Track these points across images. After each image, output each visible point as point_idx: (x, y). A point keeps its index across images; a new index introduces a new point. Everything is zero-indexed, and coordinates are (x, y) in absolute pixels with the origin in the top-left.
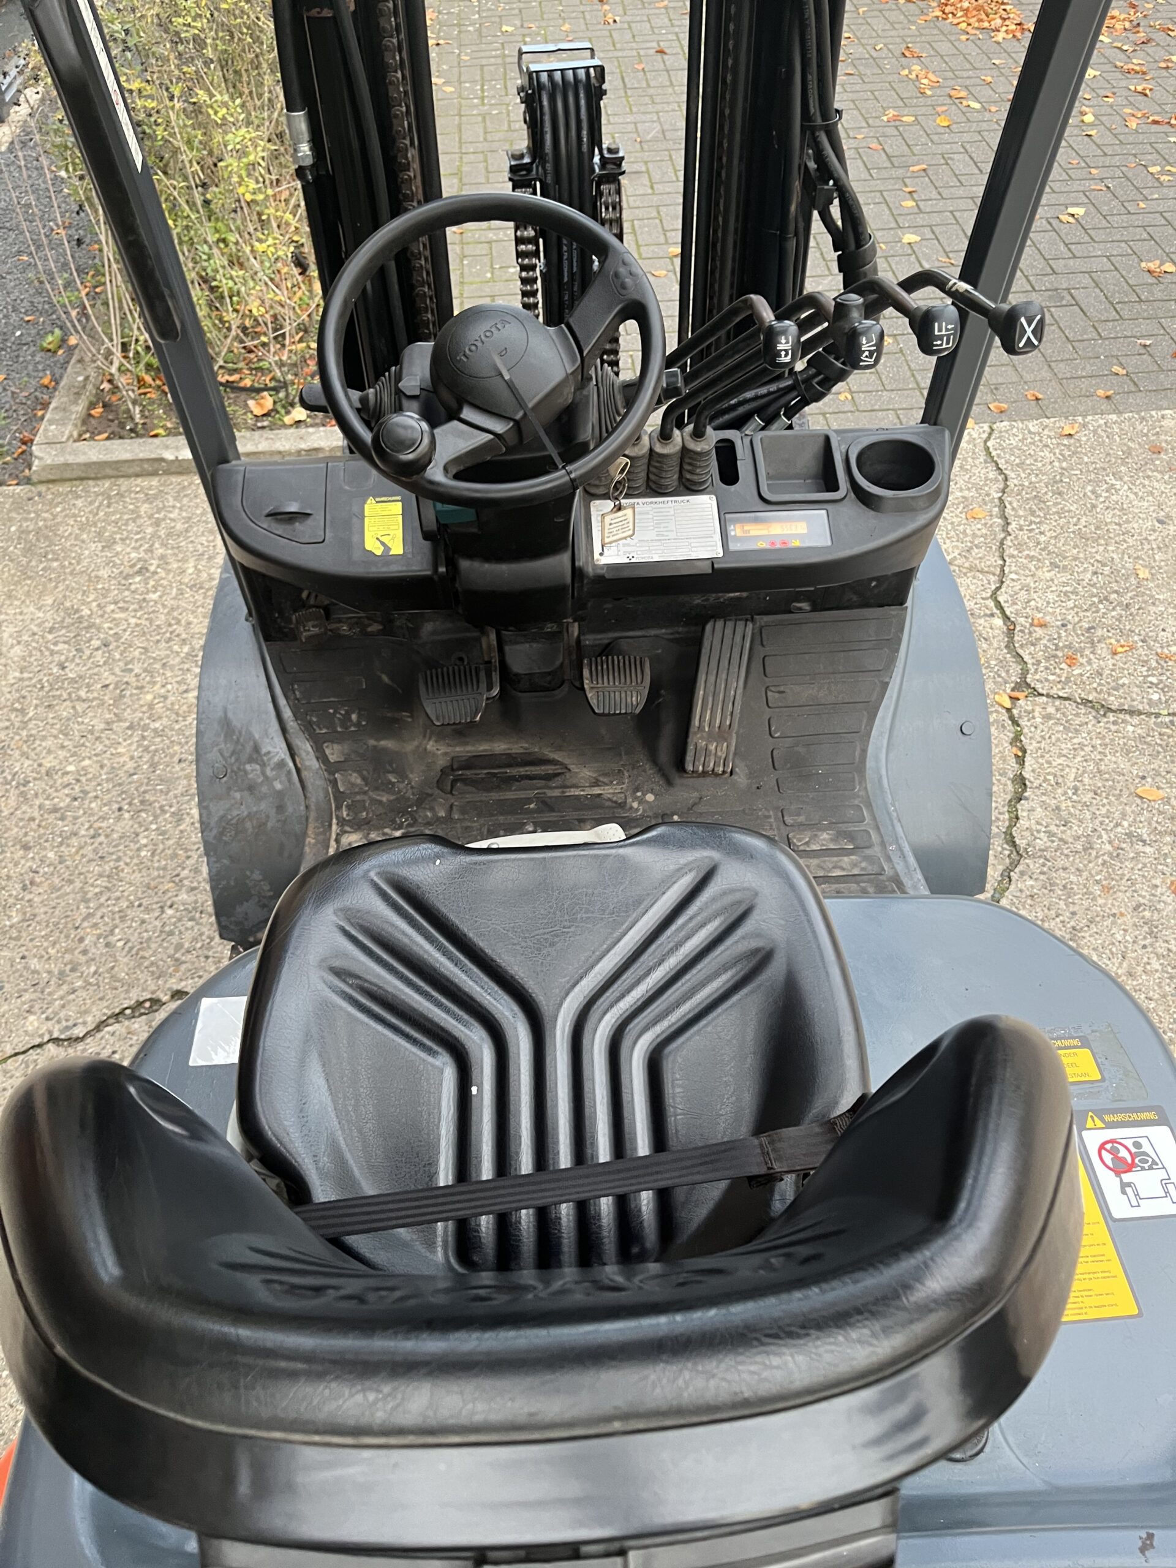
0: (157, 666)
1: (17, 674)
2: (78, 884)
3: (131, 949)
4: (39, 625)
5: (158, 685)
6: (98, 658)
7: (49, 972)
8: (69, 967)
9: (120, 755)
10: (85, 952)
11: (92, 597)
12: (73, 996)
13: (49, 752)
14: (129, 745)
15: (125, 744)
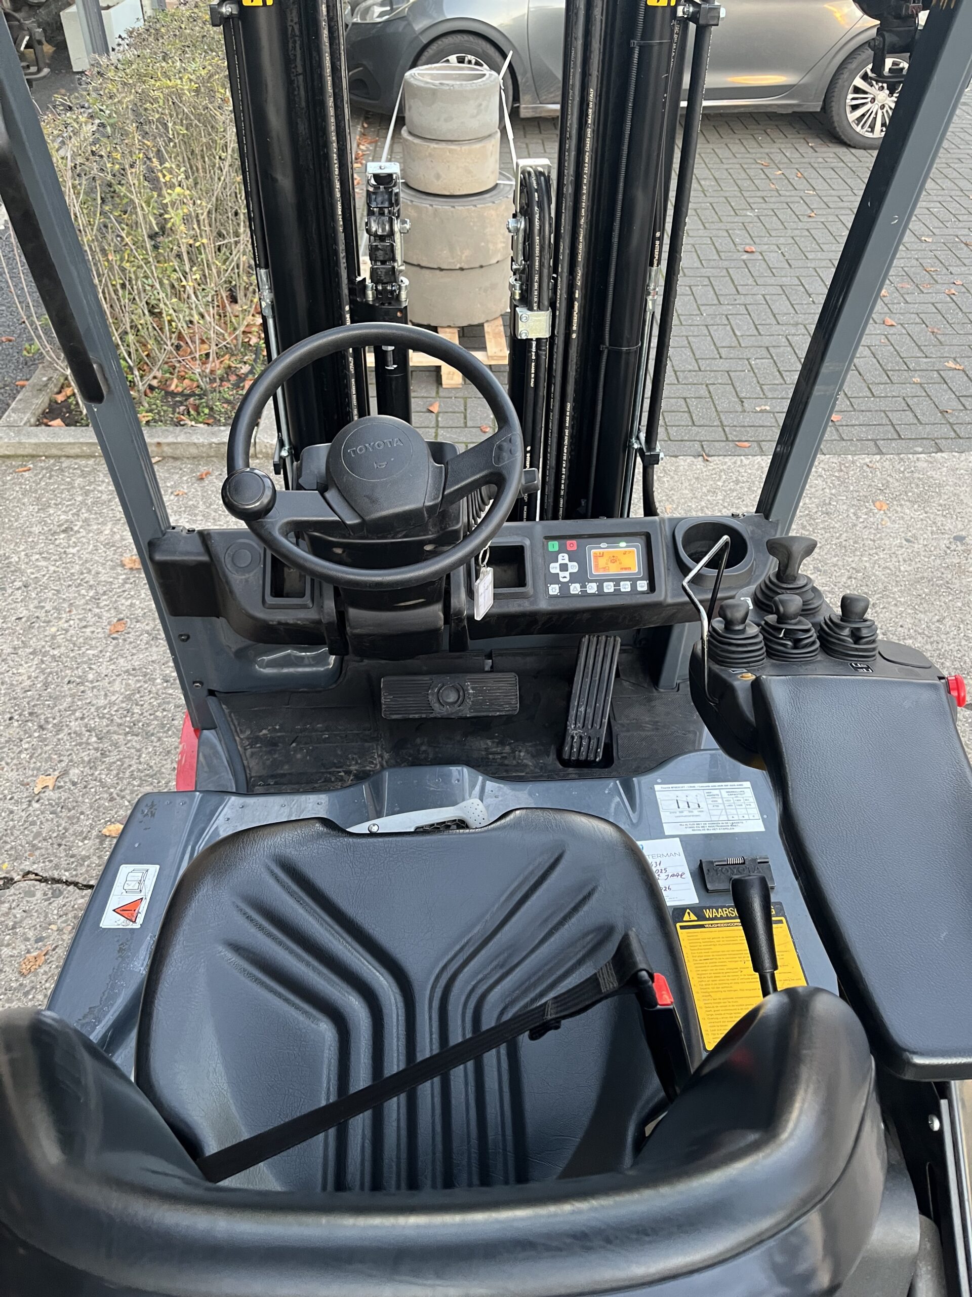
0: (65, 605)
5: (63, 620)
6: (18, 596)
9: (20, 674)
11: (22, 547)
14: (29, 667)
15: (26, 666)
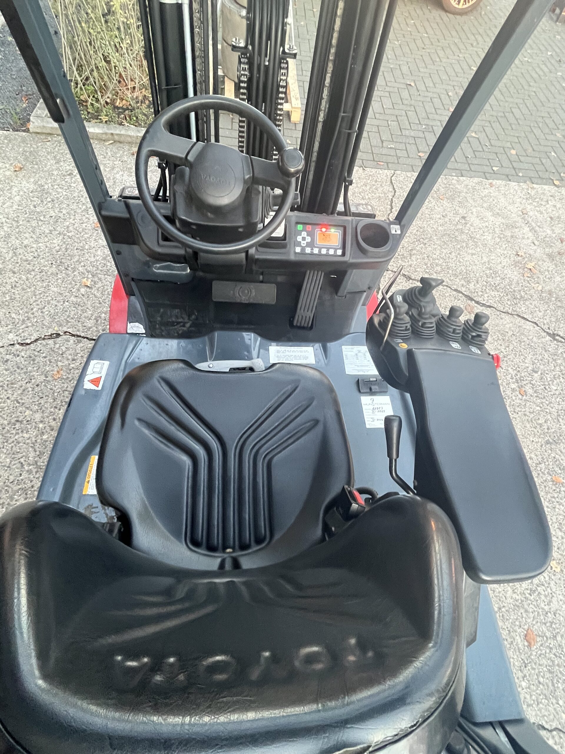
0: (72, 212)
1: (17, 207)
2: (33, 289)
3: (51, 315)
4: (27, 189)
5: (72, 219)
6: (49, 205)
7: (18, 319)
8: (26, 318)
9: (54, 244)
10: (33, 314)
11: (49, 181)
12: (27, 329)
13: (26, 238)
14: (58, 240)
15: (56, 239)
